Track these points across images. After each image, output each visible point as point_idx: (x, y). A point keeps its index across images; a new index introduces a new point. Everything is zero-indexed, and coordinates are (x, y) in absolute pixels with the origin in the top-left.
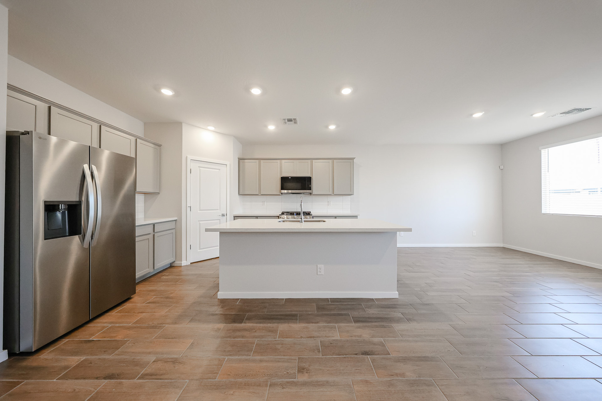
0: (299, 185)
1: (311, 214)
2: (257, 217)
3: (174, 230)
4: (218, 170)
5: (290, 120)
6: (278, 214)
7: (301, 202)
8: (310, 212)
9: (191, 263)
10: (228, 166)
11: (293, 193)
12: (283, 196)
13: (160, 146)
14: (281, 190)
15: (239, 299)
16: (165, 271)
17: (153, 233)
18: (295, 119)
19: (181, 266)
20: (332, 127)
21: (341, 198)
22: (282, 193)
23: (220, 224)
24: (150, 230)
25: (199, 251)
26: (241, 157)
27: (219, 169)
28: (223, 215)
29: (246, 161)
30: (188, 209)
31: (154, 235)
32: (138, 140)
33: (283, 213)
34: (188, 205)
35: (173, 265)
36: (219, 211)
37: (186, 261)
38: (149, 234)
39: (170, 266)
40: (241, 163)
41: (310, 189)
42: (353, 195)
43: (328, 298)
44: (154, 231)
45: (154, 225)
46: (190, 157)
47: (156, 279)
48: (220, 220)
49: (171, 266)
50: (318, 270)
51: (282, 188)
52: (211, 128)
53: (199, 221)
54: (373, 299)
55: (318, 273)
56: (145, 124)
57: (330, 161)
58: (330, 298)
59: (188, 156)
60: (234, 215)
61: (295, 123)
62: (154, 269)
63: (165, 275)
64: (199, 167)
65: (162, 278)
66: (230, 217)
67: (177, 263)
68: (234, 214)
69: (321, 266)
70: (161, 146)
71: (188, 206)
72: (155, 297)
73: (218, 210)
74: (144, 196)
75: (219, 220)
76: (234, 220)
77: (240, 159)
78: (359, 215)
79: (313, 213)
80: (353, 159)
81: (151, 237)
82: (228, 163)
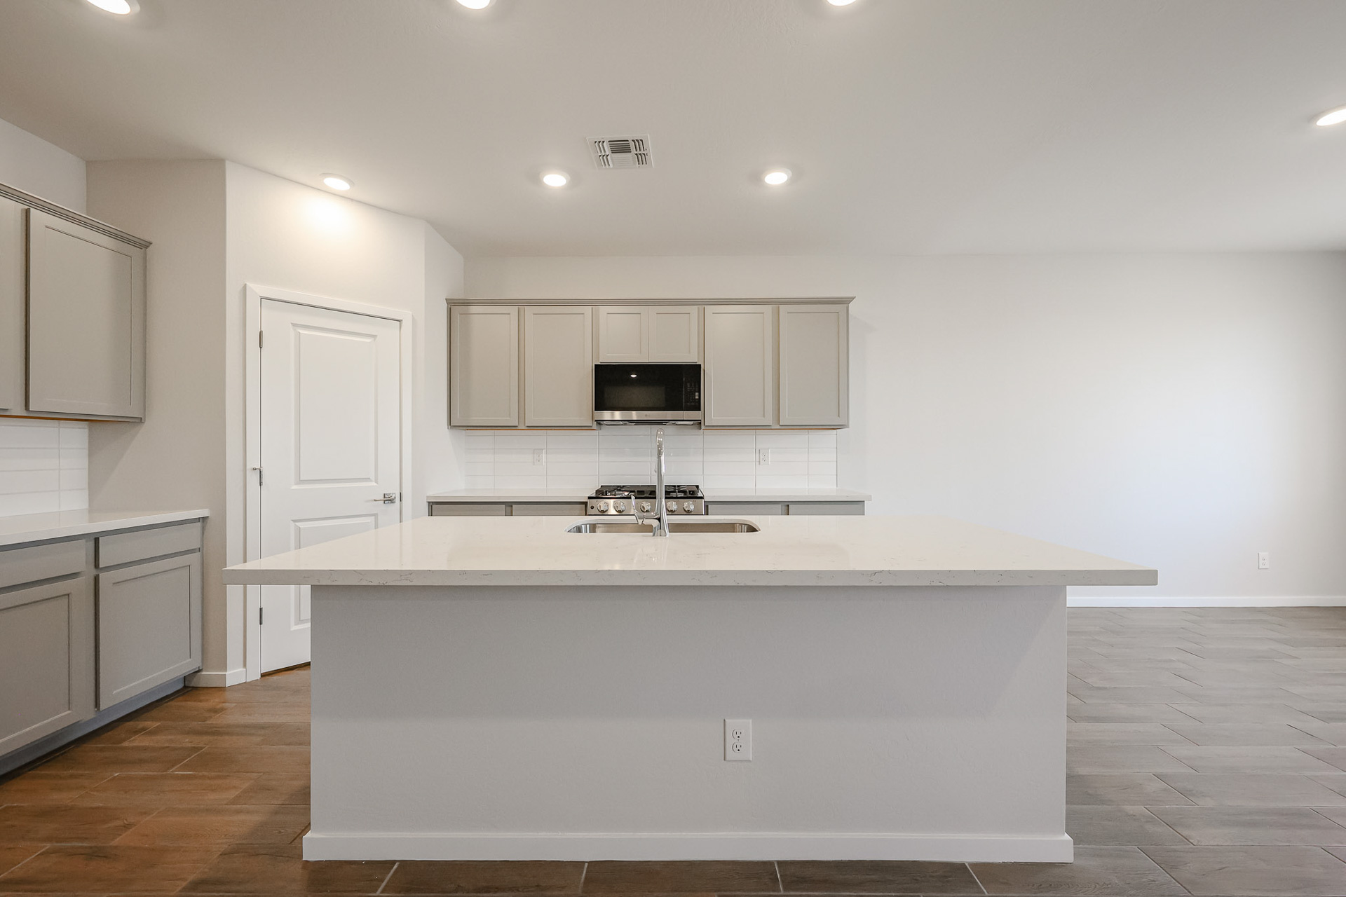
0: (658, 393)
1: (700, 495)
2: (510, 507)
3: (197, 555)
4: (368, 340)
5: (620, 147)
6: (583, 496)
7: (660, 453)
8: (697, 487)
9: (263, 675)
10: (407, 324)
11: (638, 422)
12: (605, 431)
13: (145, 245)
14: (596, 410)
15: (393, 862)
16: (154, 713)
17: (94, 572)
18: (638, 142)
19: (222, 689)
20: (776, 178)
21: (802, 438)
22: (599, 422)
23: (376, 527)
24: (79, 558)
25: (294, 628)
26: (460, 296)
27: (375, 336)
28: (388, 500)
29: (474, 309)
30: (253, 479)
31: (96, 579)
32: (34, 213)
33: (602, 493)
34: (252, 463)
35: (193, 684)
36: (375, 484)
37: (245, 665)
38: (74, 575)
39: (180, 686)
40: (457, 318)
41: (697, 406)
42: (848, 427)
43: (771, 863)
44: (96, 565)
45: (97, 541)
46: (257, 289)
47: (102, 750)
48: (375, 515)
49: (185, 687)
50: (731, 741)
51: (600, 404)
52: (338, 184)
53: (294, 521)
54: (963, 865)
55: (731, 755)
56: (90, 165)
57: (768, 309)
58: (779, 863)
59: (250, 285)
60: (428, 497)
61: (642, 158)
62: (99, 709)
63: (143, 729)
64: (294, 325)
65: (126, 744)
66: (414, 504)
67: (210, 675)
68: (428, 495)
69: (743, 725)
70: (147, 247)
71: (249, 466)
72: (48, 845)
73: (368, 479)
74: (87, 431)
75: (373, 518)
76: (431, 514)
77: (452, 304)
78: (870, 498)
79: (709, 491)
80: (845, 301)
81: (80, 587)
82: (406, 315)
